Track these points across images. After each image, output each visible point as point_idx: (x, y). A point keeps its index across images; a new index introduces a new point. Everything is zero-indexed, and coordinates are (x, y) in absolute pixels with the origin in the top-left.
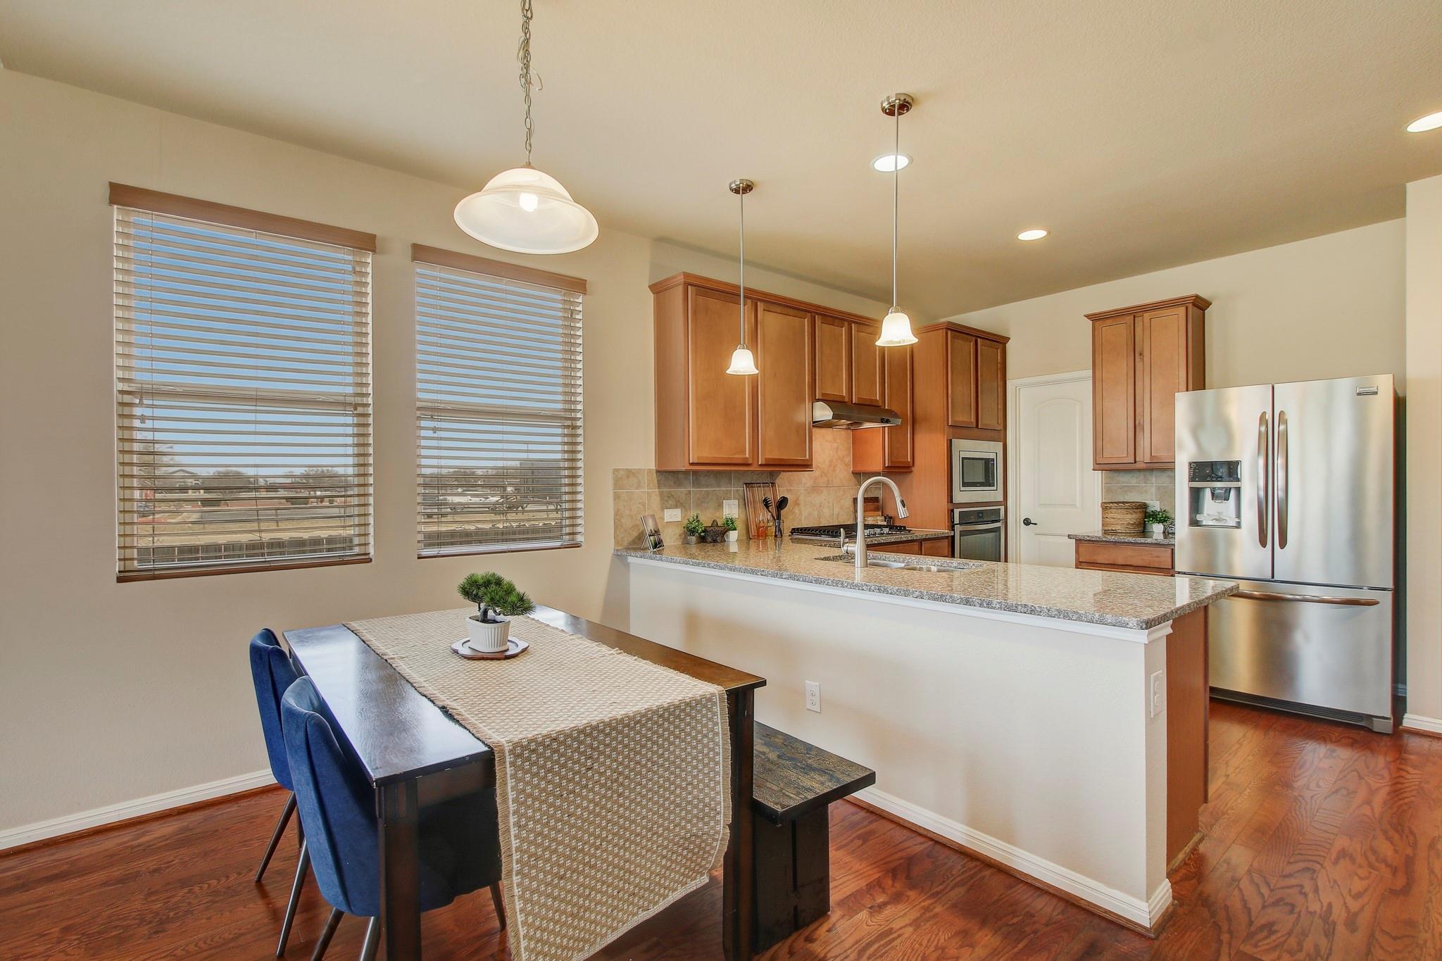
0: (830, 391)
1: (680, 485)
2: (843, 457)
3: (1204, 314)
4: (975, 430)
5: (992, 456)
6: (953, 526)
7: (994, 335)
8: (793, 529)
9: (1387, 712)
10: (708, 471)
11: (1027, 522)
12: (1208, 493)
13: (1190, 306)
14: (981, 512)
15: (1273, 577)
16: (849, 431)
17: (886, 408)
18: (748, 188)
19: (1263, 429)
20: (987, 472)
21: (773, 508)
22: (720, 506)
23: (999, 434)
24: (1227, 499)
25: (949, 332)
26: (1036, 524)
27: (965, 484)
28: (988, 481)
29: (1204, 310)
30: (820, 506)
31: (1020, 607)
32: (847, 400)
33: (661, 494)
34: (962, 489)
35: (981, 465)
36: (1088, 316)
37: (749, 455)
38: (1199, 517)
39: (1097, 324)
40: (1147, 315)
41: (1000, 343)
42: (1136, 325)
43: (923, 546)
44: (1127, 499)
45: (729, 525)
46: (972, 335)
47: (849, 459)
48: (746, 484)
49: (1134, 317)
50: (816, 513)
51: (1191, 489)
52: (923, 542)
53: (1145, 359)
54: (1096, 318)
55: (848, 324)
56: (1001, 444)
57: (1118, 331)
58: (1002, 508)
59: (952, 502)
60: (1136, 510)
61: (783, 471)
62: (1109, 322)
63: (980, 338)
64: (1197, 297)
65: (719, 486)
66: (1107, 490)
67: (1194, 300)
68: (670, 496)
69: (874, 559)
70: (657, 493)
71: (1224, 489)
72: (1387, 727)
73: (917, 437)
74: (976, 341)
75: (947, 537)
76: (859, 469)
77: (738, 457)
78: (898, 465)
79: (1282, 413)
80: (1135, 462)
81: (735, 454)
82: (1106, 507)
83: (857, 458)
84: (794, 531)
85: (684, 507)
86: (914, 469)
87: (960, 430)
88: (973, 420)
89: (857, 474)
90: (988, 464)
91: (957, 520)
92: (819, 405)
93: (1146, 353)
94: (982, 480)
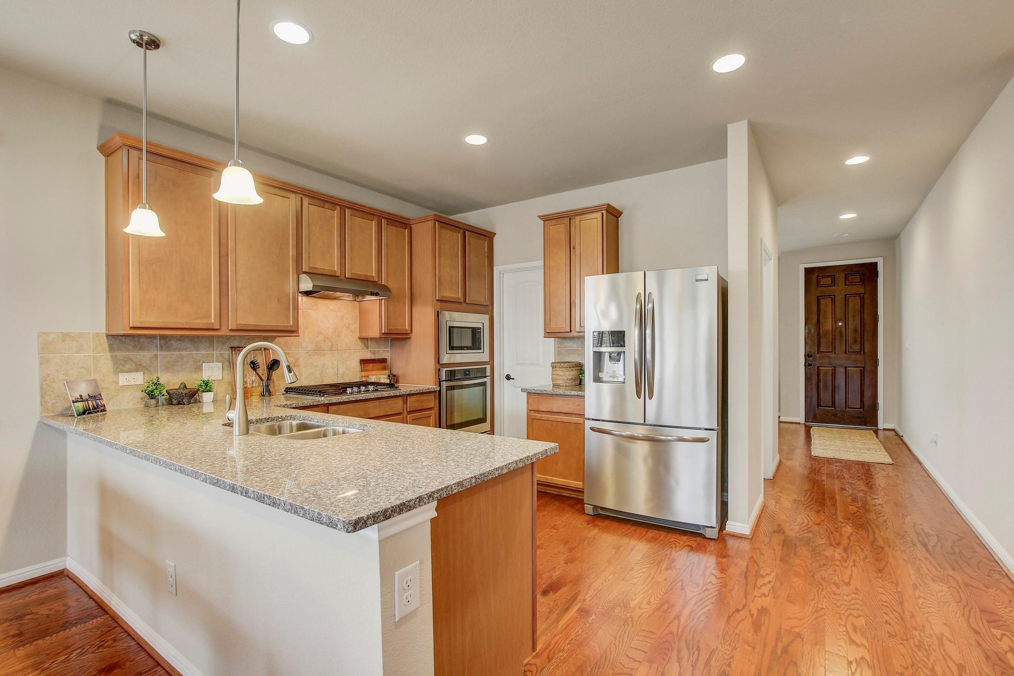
0: (320, 265)
1: (142, 348)
2: (349, 325)
3: (618, 221)
4: (463, 304)
5: (480, 326)
6: (440, 382)
7: (482, 230)
8: (287, 388)
9: (713, 522)
10: (182, 336)
11: (508, 377)
12: (607, 356)
13: (604, 212)
14: (469, 370)
15: (645, 422)
16: (356, 302)
17: (383, 283)
18: (154, 44)
19: (638, 306)
20: (475, 338)
21: (263, 370)
22: (199, 368)
23: (487, 308)
24: (618, 361)
25: (437, 223)
26: (513, 379)
27: (452, 348)
28: (476, 344)
29: (618, 218)
30: (323, 367)
31: (266, 498)
32: (338, 274)
33: (114, 359)
34: (449, 352)
35: (470, 331)
36: (539, 217)
37: (215, 320)
38: (601, 375)
39: (546, 223)
40: (577, 218)
41: (488, 237)
42: (571, 225)
43: (408, 400)
44: (569, 359)
45: (207, 386)
46: (459, 228)
47: (356, 326)
48: (230, 347)
49: (570, 219)
50: (318, 373)
51: (595, 352)
52: (408, 397)
53: (576, 252)
54: (547, 219)
55: (341, 209)
56: (487, 317)
57: (560, 230)
58: (488, 367)
59: (439, 363)
60: (572, 368)
61: (279, 336)
62: (554, 222)
63: (467, 230)
64: (609, 205)
65: (197, 349)
66: (558, 353)
67: (607, 208)
68: (126, 360)
69: (304, 420)
70: (109, 357)
71: (616, 353)
72: (713, 534)
73: (415, 310)
74: (465, 233)
75: (435, 392)
76: (365, 335)
77: (200, 323)
78: (394, 332)
79: (650, 294)
80: (571, 331)
81: (197, 319)
82: (554, 366)
83: (362, 327)
84: (288, 390)
85: (149, 371)
86: (413, 335)
87: (445, 303)
88: (460, 295)
89: (364, 339)
90: (475, 333)
91: (444, 377)
92: (303, 277)
93: (577, 247)
94: (470, 344)
